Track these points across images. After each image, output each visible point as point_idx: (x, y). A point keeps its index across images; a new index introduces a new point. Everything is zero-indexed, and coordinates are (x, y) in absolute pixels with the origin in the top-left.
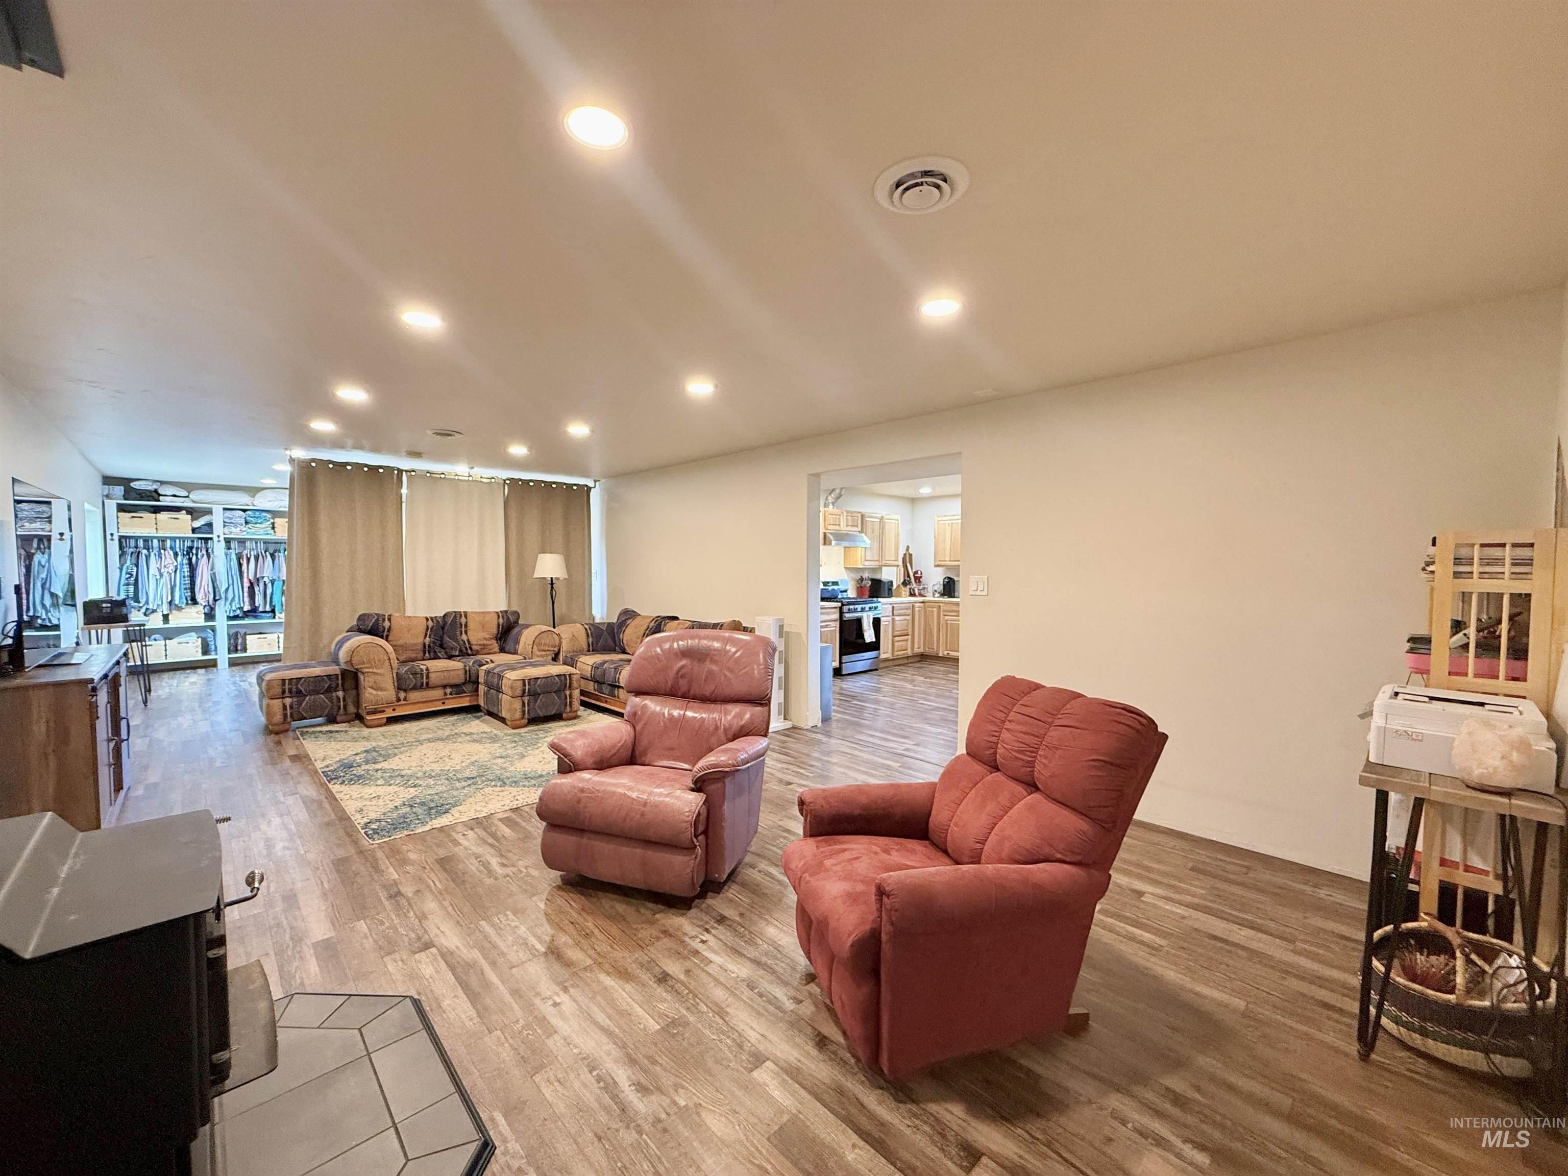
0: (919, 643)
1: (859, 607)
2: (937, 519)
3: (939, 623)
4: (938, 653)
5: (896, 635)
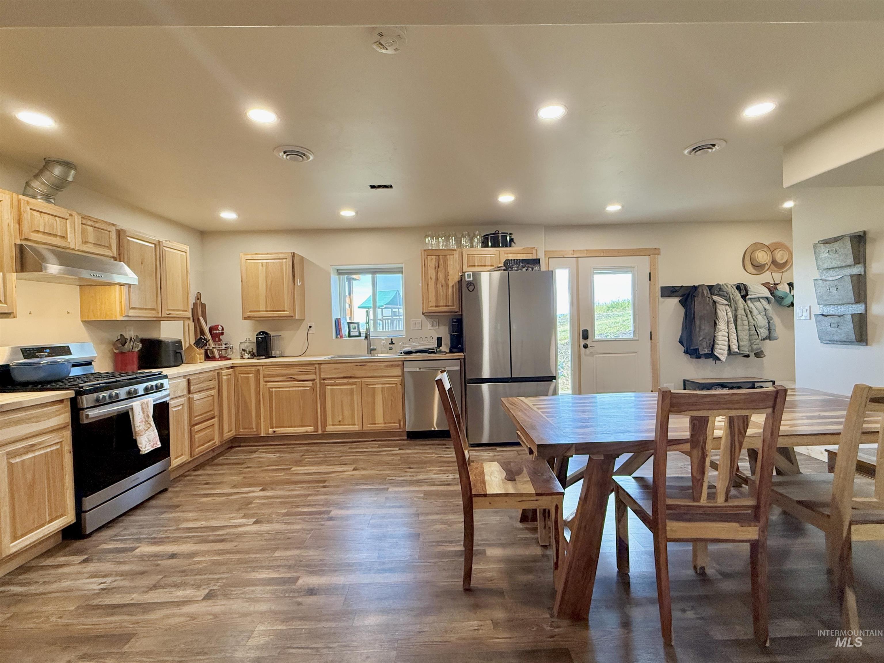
0: (230, 425)
1: (122, 392)
2: (244, 257)
3: (258, 393)
4: (259, 433)
5: (196, 422)
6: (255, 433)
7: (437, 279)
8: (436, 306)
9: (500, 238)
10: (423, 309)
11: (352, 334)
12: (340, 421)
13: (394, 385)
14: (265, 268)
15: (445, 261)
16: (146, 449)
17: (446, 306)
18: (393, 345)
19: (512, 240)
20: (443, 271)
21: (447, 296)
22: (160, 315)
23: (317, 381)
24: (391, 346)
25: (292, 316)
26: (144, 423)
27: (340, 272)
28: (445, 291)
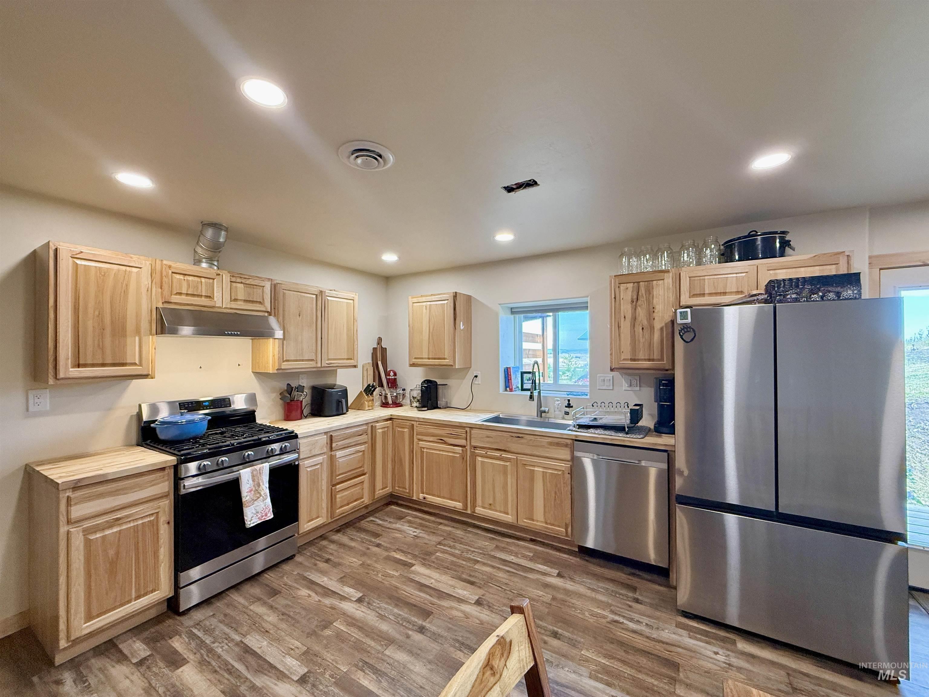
2: (411, 301)
3: (412, 451)
4: (411, 496)
5: (338, 481)
6: (408, 495)
7: (634, 319)
8: (632, 360)
9: (759, 242)
10: (611, 362)
11: (525, 387)
12: (490, 505)
13: (560, 473)
14: (428, 311)
15: (649, 291)
16: (252, 522)
17: (649, 360)
18: (571, 409)
19: (785, 244)
20: (645, 306)
21: (650, 345)
22: (319, 365)
23: (468, 447)
24: (567, 410)
25: (452, 365)
26: (253, 492)
27: (513, 311)
28: (647, 336)
